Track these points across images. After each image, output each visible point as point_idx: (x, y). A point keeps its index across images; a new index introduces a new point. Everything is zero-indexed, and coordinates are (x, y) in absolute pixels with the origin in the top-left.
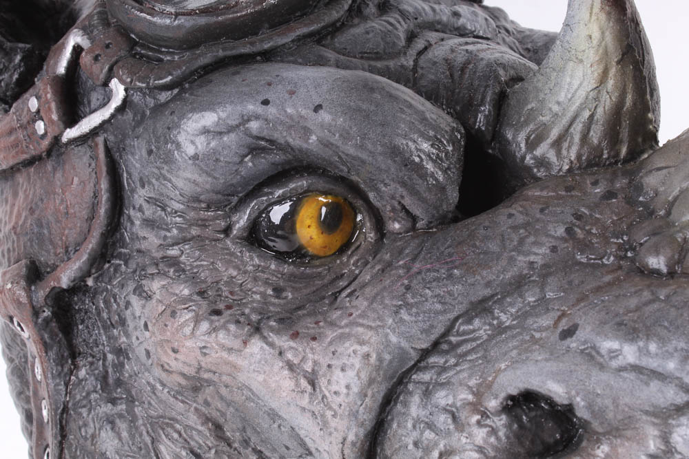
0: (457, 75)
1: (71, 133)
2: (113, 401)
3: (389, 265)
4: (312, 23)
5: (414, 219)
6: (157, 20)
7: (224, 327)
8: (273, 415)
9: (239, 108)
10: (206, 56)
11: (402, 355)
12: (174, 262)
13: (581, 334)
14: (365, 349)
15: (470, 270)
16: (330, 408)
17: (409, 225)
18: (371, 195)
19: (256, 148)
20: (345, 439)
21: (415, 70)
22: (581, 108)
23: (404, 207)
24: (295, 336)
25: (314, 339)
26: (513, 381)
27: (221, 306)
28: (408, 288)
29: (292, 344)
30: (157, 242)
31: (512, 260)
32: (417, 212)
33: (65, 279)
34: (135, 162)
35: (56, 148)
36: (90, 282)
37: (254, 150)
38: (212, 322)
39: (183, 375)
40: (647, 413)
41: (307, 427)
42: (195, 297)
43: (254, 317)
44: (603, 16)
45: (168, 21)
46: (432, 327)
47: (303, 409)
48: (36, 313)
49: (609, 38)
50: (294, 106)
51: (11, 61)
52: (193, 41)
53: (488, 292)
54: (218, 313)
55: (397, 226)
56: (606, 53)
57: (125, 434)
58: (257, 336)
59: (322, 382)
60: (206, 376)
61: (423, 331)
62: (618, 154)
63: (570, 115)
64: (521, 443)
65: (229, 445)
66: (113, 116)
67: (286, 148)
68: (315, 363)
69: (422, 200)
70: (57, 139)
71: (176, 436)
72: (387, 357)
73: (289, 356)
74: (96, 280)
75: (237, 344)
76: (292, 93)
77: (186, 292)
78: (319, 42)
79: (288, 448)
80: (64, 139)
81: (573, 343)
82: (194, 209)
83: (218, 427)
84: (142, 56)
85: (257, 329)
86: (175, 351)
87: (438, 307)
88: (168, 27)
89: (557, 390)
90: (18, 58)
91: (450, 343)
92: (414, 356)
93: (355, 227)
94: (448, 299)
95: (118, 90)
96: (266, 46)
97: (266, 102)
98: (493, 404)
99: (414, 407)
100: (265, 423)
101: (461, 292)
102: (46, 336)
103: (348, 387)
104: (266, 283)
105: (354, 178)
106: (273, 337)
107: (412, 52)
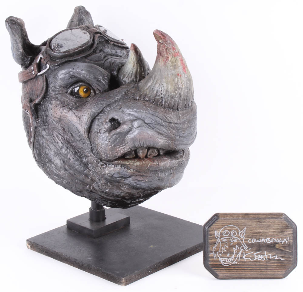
0: (111, 64)
1: (39, 74)
2: (45, 126)
3: (95, 99)
4: (84, 54)
5: (100, 91)
6: (55, 54)
7: (65, 109)
8: (73, 125)
9: (69, 70)
10: (64, 60)
11: (95, 113)
12: (57, 98)
13: (122, 109)
14: (88, 112)
15: (107, 99)
16: (82, 123)
17: (99, 92)
18: (93, 86)
19: (72, 77)
20: (84, 128)
21: (104, 63)
22: (130, 72)
23: (98, 88)
24: (77, 110)
25: (80, 111)
26: (110, 116)
27: (65, 105)
28: (97, 102)
29: (77, 112)
30: (54, 94)
31: (115, 98)
32: (100, 89)
33: (37, 101)
34: (51, 79)
35: (36, 76)
36: (42, 103)
37: (71, 77)
38: (63, 108)
39: (58, 118)
40: (129, 120)
41: (79, 127)
42: (60, 104)
43: (70, 108)
44: (134, 55)
45: (57, 54)
46: (100, 109)
47: (78, 123)
48: (31, 108)
49: (135, 59)
50: (78, 70)
51: (28, 59)
52: (61, 58)
53: (110, 103)
54: (64, 106)
55: (97, 92)
56: (134, 62)
57: (47, 132)
58: (70, 111)
59: (81, 118)
60: (62, 118)
61: (98, 109)
62: (137, 80)
63: (129, 73)
64: (112, 127)
65: (66, 132)
66: (47, 71)
67: (77, 77)
68: (80, 115)
69: (100, 87)
70: (36, 75)
71: (56, 131)
72: (92, 114)
73: (76, 114)
74: (43, 102)
75: (67, 112)
76: (78, 67)
77: (59, 103)
78: (85, 58)
79: (76, 132)
80: (38, 75)
81: (120, 110)
82: (61, 88)
83: (64, 129)
84: (52, 60)
85: (71, 109)
86: (56, 113)
87: (101, 105)
88: (57, 55)
89: (116, 117)
90: (29, 59)
91: (103, 112)
92: (97, 114)
93: (91, 93)
94: (103, 104)
95: (48, 66)
96: (75, 59)
97: (73, 69)
98: (108, 121)
99: (96, 123)
100: (72, 127)
101: (105, 103)
102: (33, 113)
103: (85, 119)
104: (73, 102)
105: (89, 83)
106: (73, 111)
107: (104, 60)
